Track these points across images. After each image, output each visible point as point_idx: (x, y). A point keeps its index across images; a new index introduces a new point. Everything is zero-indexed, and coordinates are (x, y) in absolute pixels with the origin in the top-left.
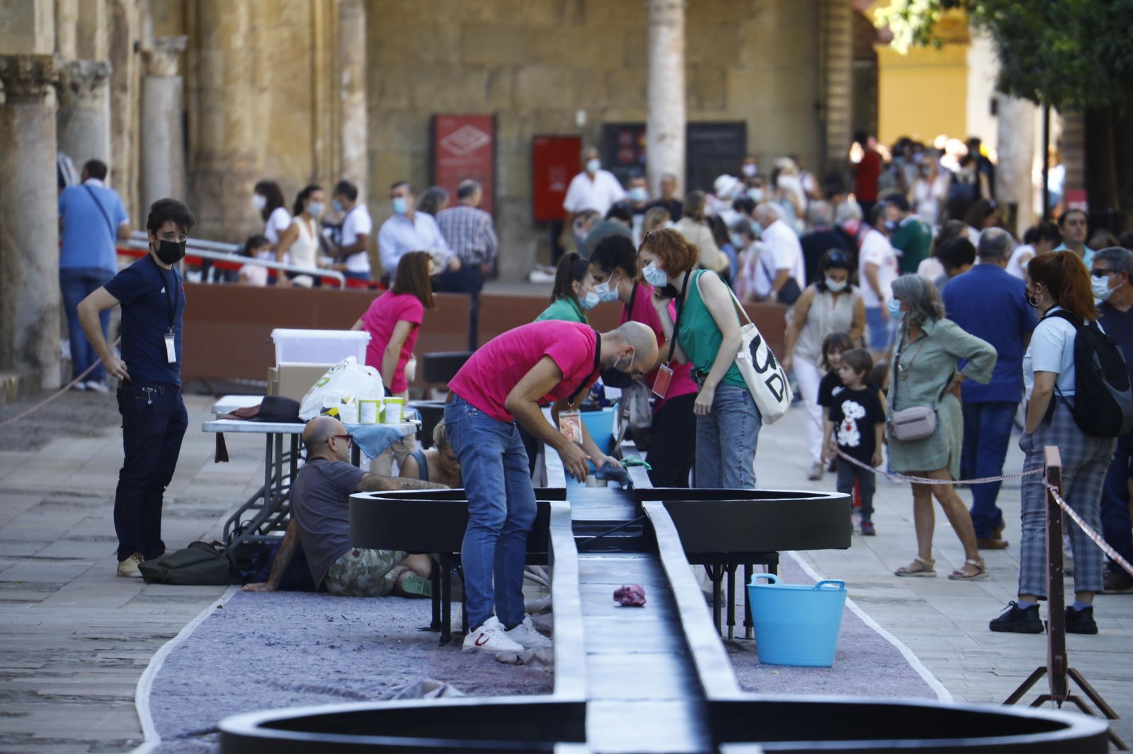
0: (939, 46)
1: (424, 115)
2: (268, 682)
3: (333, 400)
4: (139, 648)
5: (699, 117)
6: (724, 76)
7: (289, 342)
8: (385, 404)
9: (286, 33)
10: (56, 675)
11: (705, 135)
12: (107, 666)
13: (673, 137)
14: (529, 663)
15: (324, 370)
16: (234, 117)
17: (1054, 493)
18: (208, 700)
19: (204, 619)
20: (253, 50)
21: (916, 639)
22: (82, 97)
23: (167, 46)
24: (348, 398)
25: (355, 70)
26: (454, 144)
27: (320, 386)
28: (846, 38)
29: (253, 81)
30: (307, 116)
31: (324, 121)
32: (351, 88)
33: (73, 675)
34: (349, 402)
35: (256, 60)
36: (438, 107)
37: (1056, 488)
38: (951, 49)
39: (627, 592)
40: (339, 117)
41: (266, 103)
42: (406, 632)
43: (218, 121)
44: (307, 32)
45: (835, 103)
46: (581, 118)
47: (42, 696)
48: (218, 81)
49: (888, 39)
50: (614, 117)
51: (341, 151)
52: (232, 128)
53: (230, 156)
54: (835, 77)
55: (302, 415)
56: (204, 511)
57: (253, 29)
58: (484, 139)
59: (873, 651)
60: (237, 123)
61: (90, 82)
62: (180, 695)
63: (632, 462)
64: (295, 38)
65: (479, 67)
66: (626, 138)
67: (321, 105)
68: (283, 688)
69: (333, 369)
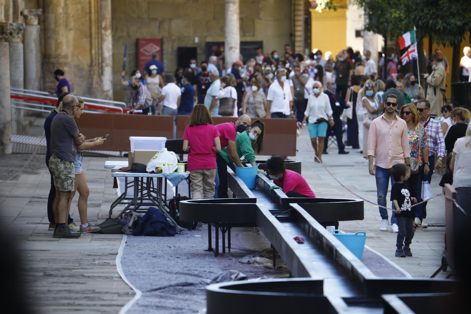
0: (335, 9)
1: (134, 39)
2: (164, 271)
3: (160, 164)
4: (108, 258)
5: (244, 40)
6: (254, 23)
7: (136, 142)
8: (178, 165)
9: (79, 7)
10: (86, 269)
11: (246, 47)
12: (101, 265)
13: (235, 48)
14: (253, 263)
15: (155, 153)
16: (59, 41)
17: (455, 202)
18: (147, 278)
19: (123, 247)
20: (66, 13)
21: (385, 253)
22: (14, 37)
23: (34, 13)
24: (166, 163)
25: (107, 22)
26: (145, 50)
27: (154, 159)
28: (302, 8)
29: (66, 26)
30: (88, 40)
31: (95, 42)
32: (105, 29)
33: (92, 269)
34: (166, 165)
35: (67, 18)
36: (139, 36)
37: (455, 200)
38: (340, 10)
39: (298, 238)
40: (101, 40)
41: (71, 35)
42: (199, 252)
43: (53, 42)
44: (88, 6)
45: (298, 33)
46: (197, 40)
47: (86, 276)
48: (52, 26)
49: (315, 7)
50: (210, 39)
51: (102, 54)
52: (58, 45)
53: (57, 56)
54: (298, 23)
55: (147, 170)
56: (95, 204)
57: (66, 5)
58: (158, 48)
59: (372, 257)
60: (60, 43)
61: (17, 31)
62: (136, 276)
63: (275, 187)
64: (83, 8)
65: (155, 19)
66: (215, 48)
67: (93, 36)
68: (170, 273)
69: (158, 153)
